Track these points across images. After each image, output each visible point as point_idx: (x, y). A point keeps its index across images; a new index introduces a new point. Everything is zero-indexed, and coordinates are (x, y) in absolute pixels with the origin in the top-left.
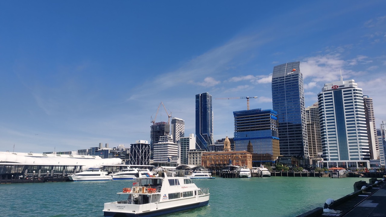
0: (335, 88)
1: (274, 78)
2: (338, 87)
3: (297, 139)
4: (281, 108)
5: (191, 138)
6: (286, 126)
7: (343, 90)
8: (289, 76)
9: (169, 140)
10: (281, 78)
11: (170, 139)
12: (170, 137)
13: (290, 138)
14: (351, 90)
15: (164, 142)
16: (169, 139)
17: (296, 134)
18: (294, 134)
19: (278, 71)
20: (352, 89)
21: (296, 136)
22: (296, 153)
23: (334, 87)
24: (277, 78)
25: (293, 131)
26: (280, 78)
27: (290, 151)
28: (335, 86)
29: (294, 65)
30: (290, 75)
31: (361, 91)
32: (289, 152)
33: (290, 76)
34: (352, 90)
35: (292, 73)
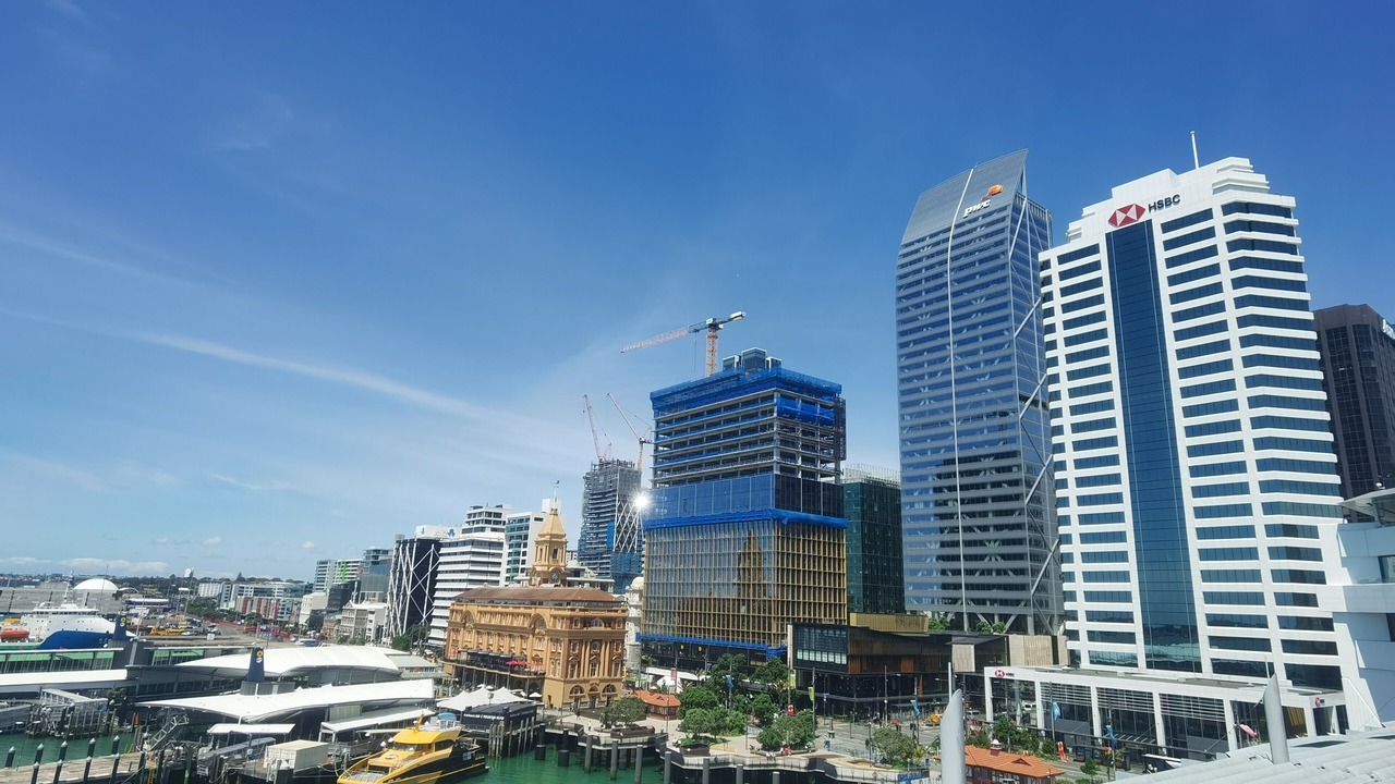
0: (1127, 220)
1: (910, 240)
3: (999, 528)
7: (1158, 221)
8: (970, 222)
9: (489, 527)
10: (936, 234)
11: (497, 523)
12: (498, 515)
13: (970, 522)
14: (1207, 214)
15: (471, 535)
16: (489, 522)
17: (996, 499)
18: (983, 500)
19: (932, 208)
20: (1215, 204)
21: (998, 513)
22: (993, 602)
23: (1121, 217)
24: (918, 241)
25: (983, 486)
26: (931, 236)
27: (969, 587)
28: (1125, 210)
29: (1000, 169)
30: (975, 215)
32: (963, 593)
33: (975, 220)
34: (1217, 213)
35: (985, 204)
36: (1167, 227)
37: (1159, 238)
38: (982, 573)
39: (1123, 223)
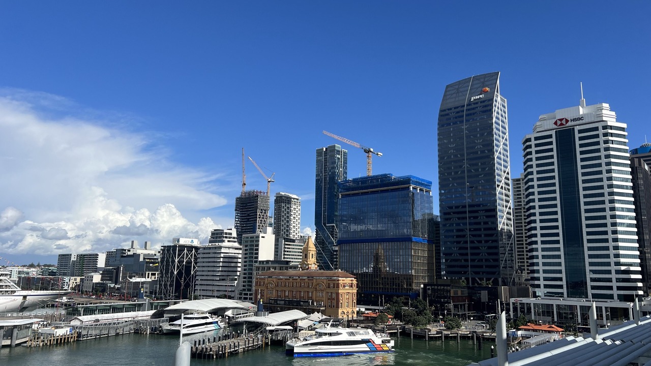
0: (562, 124)
1: (443, 109)
2: (567, 121)
4: (456, 173)
5: (263, 237)
6: (465, 212)
7: (577, 128)
8: (474, 104)
9: (226, 240)
10: (457, 108)
11: (230, 238)
12: (231, 234)
13: (473, 239)
14: (596, 129)
15: (217, 244)
16: (226, 237)
18: (479, 229)
19: (454, 93)
20: (600, 125)
22: (483, 273)
23: (559, 122)
24: (448, 110)
25: (479, 223)
26: (455, 108)
28: (561, 120)
29: (486, 79)
30: (476, 101)
31: (622, 129)
33: (477, 103)
34: (600, 128)
35: (481, 96)
36: (580, 131)
37: (577, 136)
38: (479, 261)
39: (560, 125)
